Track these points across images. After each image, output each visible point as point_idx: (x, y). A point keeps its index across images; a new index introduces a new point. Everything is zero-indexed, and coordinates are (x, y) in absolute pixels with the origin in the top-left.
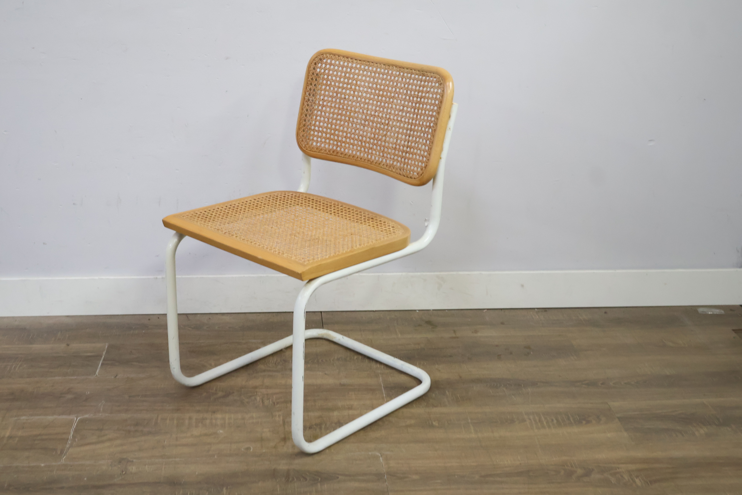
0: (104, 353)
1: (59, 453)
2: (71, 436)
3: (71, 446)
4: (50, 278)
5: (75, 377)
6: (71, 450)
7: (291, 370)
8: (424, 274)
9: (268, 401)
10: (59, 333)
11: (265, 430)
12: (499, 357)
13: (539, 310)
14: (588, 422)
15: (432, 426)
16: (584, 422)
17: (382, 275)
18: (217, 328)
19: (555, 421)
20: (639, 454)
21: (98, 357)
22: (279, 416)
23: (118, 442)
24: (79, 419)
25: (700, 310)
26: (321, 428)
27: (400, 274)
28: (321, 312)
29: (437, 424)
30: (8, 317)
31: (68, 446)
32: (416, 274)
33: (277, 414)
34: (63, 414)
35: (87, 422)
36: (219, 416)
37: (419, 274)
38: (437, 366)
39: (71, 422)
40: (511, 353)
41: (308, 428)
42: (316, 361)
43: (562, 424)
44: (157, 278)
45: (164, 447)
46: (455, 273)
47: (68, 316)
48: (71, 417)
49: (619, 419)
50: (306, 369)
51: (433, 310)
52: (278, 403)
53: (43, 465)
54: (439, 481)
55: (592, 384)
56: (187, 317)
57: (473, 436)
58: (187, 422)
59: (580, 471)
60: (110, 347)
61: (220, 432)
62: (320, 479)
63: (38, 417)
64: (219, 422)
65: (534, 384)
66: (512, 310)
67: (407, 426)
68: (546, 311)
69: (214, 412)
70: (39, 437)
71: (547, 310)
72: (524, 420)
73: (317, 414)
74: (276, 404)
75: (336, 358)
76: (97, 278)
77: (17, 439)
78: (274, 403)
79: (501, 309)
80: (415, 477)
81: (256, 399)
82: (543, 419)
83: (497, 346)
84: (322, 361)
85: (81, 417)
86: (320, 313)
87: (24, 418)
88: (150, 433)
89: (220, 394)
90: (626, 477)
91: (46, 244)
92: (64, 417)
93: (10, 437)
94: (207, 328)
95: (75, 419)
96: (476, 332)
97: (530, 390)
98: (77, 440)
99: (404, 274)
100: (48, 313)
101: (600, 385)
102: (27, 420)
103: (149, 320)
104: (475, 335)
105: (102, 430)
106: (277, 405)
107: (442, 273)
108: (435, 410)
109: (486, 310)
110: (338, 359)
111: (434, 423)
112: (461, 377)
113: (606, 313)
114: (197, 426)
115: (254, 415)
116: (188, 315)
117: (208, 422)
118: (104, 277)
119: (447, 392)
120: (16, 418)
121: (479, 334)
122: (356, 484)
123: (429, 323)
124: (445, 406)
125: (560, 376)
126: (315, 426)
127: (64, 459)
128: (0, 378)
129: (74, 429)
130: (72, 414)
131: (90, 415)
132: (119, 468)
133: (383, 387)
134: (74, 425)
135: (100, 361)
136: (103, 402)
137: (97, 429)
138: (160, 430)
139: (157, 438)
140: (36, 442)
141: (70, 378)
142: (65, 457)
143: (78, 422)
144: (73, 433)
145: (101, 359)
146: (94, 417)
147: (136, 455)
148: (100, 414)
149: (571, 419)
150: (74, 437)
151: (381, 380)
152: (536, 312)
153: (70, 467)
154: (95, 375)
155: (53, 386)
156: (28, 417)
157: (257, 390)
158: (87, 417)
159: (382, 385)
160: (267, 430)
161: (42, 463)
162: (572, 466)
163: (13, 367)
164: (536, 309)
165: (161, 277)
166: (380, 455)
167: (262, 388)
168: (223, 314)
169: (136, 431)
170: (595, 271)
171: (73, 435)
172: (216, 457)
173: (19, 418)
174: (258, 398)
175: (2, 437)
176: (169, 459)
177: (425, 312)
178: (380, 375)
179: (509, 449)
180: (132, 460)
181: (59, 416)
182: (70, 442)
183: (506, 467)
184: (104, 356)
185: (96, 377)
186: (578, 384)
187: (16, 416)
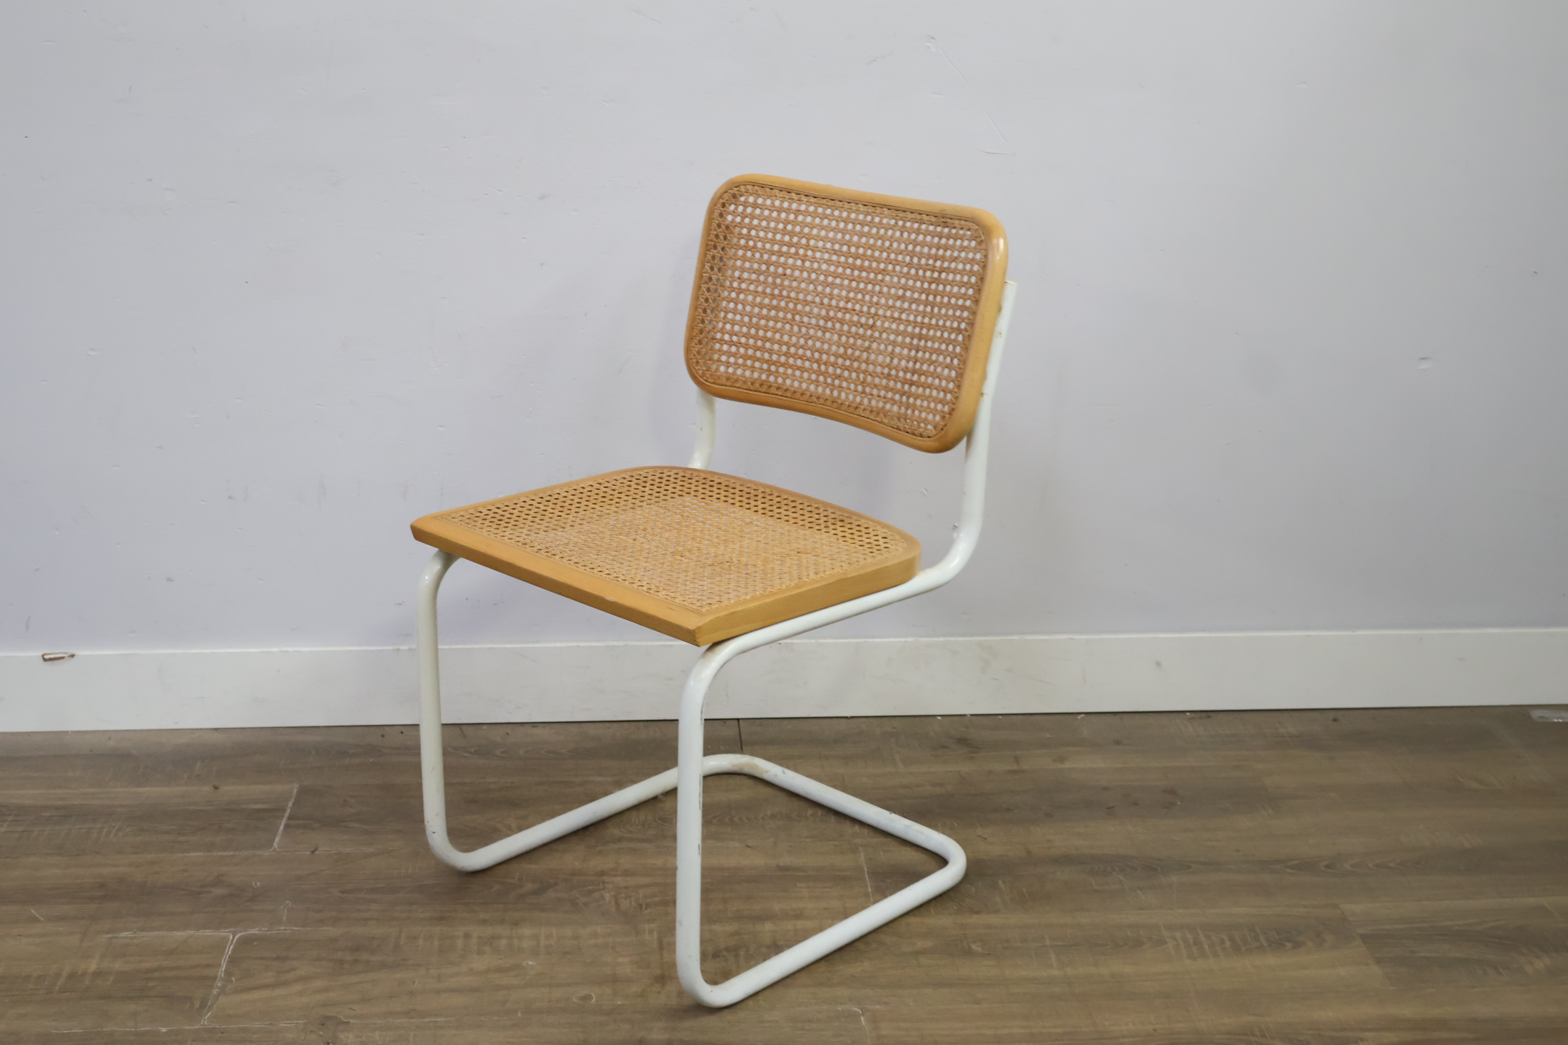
0: (290, 804)
1: (197, 1004)
2: (221, 972)
3: (222, 992)
4: (181, 651)
5: (232, 853)
6: (223, 1000)
7: (674, 837)
8: (952, 639)
9: (628, 901)
10: (199, 764)
11: (621, 960)
12: (1110, 812)
13: (1193, 715)
14: (1297, 945)
15: (969, 953)
16: (1289, 945)
17: (865, 641)
18: (521, 752)
19: (1228, 943)
20: (1406, 1011)
21: (277, 811)
22: (651, 932)
23: (318, 984)
24: (238, 938)
25: (1536, 714)
26: (737, 956)
27: (903, 640)
28: (738, 719)
29: (980, 949)
30: (94, 732)
31: (215, 992)
32: (936, 639)
33: (647, 926)
34: (205, 927)
35: (255, 943)
36: (526, 931)
37: (941, 639)
38: (979, 831)
39: (221, 945)
40: (1136, 804)
41: (711, 957)
42: (727, 820)
43: (1243, 948)
44: (398, 650)
45: (412, 993)
46: (1015, 637)
47: (216, 730)
48: (222, 933)
49: (1364, 937)
50: (705, 837)
51: (972, 715)
52: (648, 906)
53: (164, 1030)
55: (1306, 866)
56: (462, 731)
57: (1056, 972)
58: (460, 943)
60: (303, 791)
61: (527, 963)
63: (156, 933)
64: (526, 944)
65: (1183, 867)
66: (1137, 716)
67: (918, 953)
68: (1209, 717)
69: (516, 924)
70: (156, 974)
71: (1210, 714)
72: (1161, 942)
73: (730, 928)
74: (644, 906)
75: (769, 813)
76: (276, 650)
77: (111, 978)
78: (641, 906)
79: (1113, 713)
81: (603, 898)
82: (1204, 939)
83: (1105, 789)
85: (244, 933)
86: (736, 721)
87: (126, 934)
88: (383, 966)
89: (529, 886)
91: (172, 581)
92: (209, 933)
93: (98, 974)
94: (502, 752)
95: (231, 937)
96: (1061, 759)
97: (1174, 879)
98: (233, 979)
99: (910, 639)
100: (176, 723)
101: (1323, 869)
102: (132, 938)
103: (383, 736)
104: (1060, 766)
105: (284, 959)
106: (646, 909)
107: (989, 638)
108: (974, 919)
109: (1083, 715)
110: (773, 817)
111: (974, 947)
112: (1029, 852)
113: (1335, 720)
114: (480, 952)
115: (599, 929)
116: (464, 728)
117: (504, 942)
118: (290, 649)
119: (1000, 882)
120: (109, 936)
121: (1068, 765)
123: (962, 741)
124: (996, 912)
125: (1238, 851)
126: (725, 953)
127: (208, 1018)
128: (78, 855)
129: (229, 957)
130: (225, 928)
131: (260, 930)
132: (320, 1036)
133: (868, 874)
134: (229, 950)
135: (282, 819)
136: (288, 904)
137: (275, 956)
138: (405, 960)
139: (398, 975)
140: (151, 984)
141: (219, 854)
142: (210, 1013)
143: (236, 943)
144: (227, 965)
145: (283, 816)
146: (269, 933)
147: (354, 1010)
148: (282, 928)
149: (1262, 939)
150: (228, 973)
151: (862, 858)
152: (1189, 719)
153: (220, 1035)
154: (272, 849)
155: (185, 871)
156: (135, 933)
157: (605, 879)
158: (254, 934)
159: (865, 869)
160: (626, 960)
161: (162, 1026)
162: (1263, 1036)
163: (104, 833)
164: (1188, 714)
165: (407, 648)
166: (860, 1012)
167: (615, 876)
168: (535, 725)
169: (356, 961)
170: (1312, 633)
171: (225, 970)
172: (520, 1015)
173: (116, 935)
174: (607, 896)
175: (80, 973)
176: (424, 1018)
177: (955, 718)
178: (860, 849)
179: (1132, 999)
180: (346, 1020)
181: (198, 930)
182: (219, 984)
183: (1124, 1037)
184: (289, 810)
185: (274, 853)
186: (1277, 867)
187: (109, 932)
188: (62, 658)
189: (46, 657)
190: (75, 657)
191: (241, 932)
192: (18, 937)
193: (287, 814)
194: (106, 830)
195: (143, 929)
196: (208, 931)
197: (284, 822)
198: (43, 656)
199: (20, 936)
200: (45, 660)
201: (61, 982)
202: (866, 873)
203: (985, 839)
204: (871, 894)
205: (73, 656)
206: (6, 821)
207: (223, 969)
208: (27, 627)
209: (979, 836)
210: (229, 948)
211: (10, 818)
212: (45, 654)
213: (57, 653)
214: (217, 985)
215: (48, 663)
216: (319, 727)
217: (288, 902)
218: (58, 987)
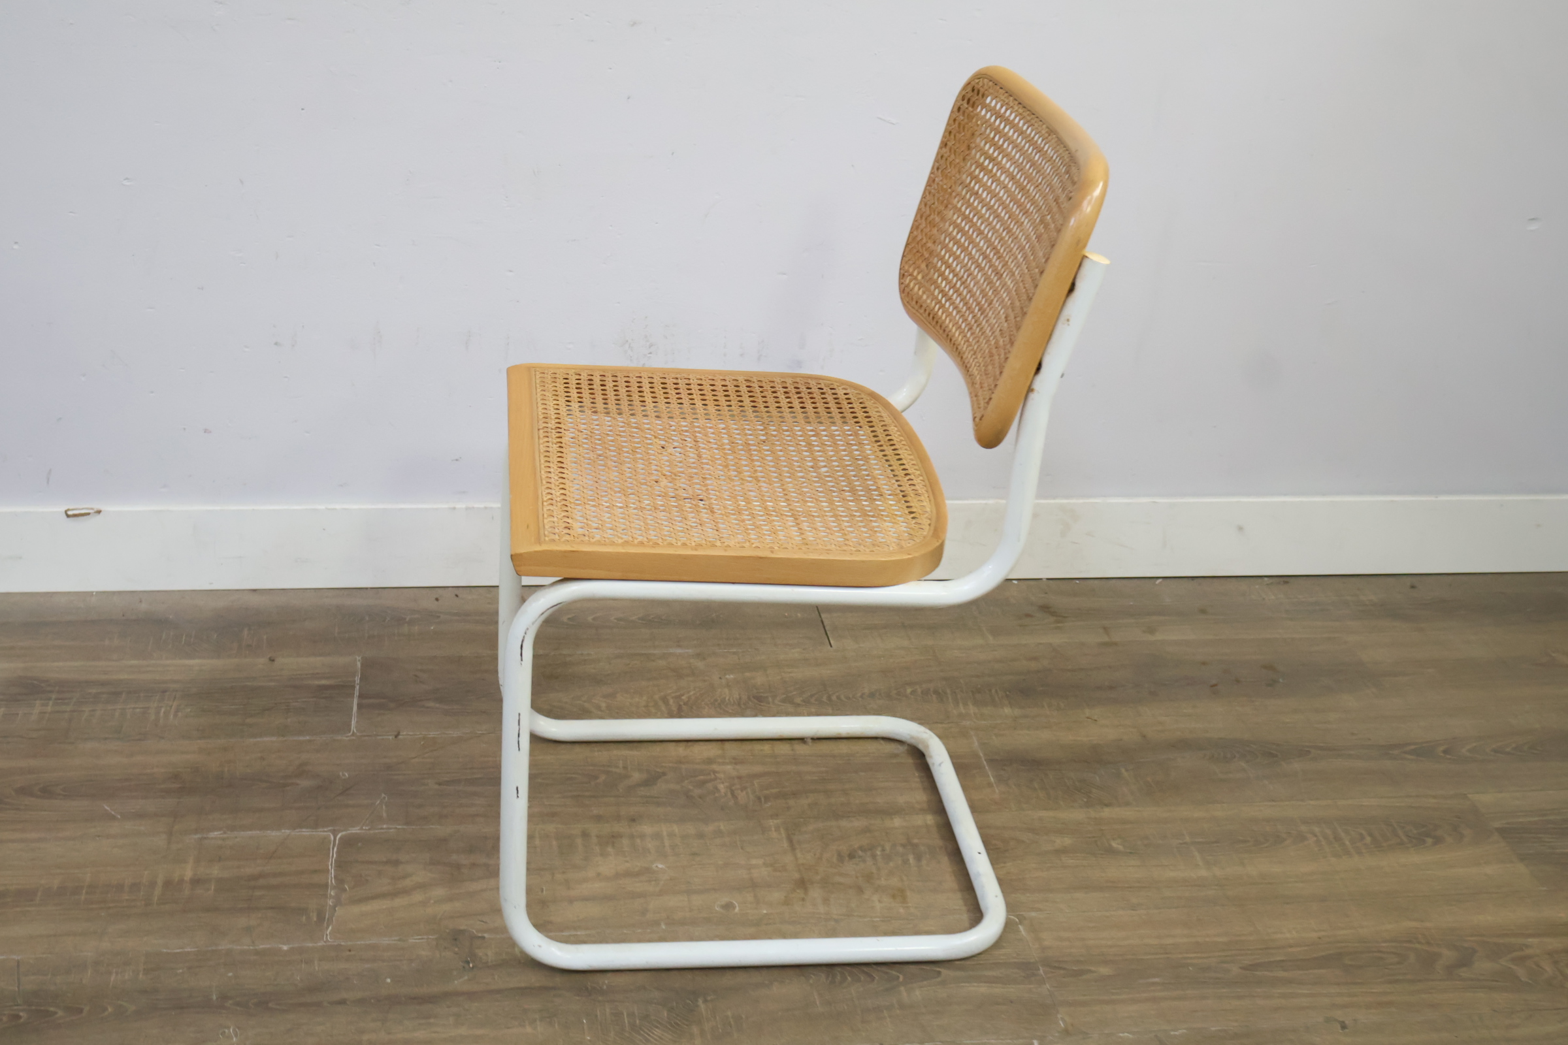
0: (357, 680)
1: (315, 917)
2: (331, 880)
3: (338, 902)
4: (217, 508)
5: (308, 738)
6: (340, 912)
9: (744, 793)
10: (246, 632)
11: (754, 862)
12: (1214, 690)
13: (1271, 580)
14: (1438, 841)
15: (1111, 852)
16: (1429, 841)
18: (590, 619)
19: (1368, 839)
20: (1562, 913)
21: (345, 688)
22: (777, 829)
23: (439, 892)
24: (340, 838)
26: (874, 856)
27: (984, 502)
29: (1121, 848)
30: (120, 593)
31: (330, 902)
33: (772, 823)
34: (299, 825)
35: (360, 844)
36: (647, 829)
38: (1087, 712)
39: (322, 848)
40: (1238, 681)
41: (847, 858)
42: (825, 699)
43: (1384, 844)
44: (454, 508)
46: (1099, 500)
47: (254, 590)
48: (323, 833)
49: (1502, 832)
51: (1048, 579)
52: (767, 798)
53: (285, 948)
54: (1156, 980)
55: (1424, 751)
57: (1203, 873)
58: (579, 841)
59: (1448, 955)
60: (368, 664)
61: (657, 866)
62: (901, 978)
63: (249, 833)
64: (650, 844)
65: (1303, 752)
66: (1215, 580)
68: (1287, 583)
69: (634, 820)
70: (261, 882)
71: (1287, 579)
72: (1301, 837)
73: (859, 823)
74: (763, 799)
75: (866, 691)
76: (322, 507)
77: (212, 886)
78: (759, 798)
79: (1193, 578)
80: (1105, 970)
81: (716, 788)
82: (1343, 835)
83: (1204, 663)
84: (838, 697)
85: (344, 833)
87: (216, 834)
89: (637, 776)
90: (1549, 968)
91: (210, 432)
92: (306, 832)
93: (196, 882)
94: (569, 619)
95: (333, 837)
96: (1151, 630)
97: (1297, 765)
98: (346, 886)
99: (991, 502)
100: (211, 584)
101: (1442, 754)
102: (224, 839)
103: (437, 599)
104: (1152, 638)
105: (396, 863)
107: (1071, 501)
108: (1106, 813)
109: (1160, 580)
110: (872, 695)
111: (1114, 844)
112: (1144, 736)
113: (1413, 587)
114: (603, 854)
115: (723, 826)
117: (625, 841)
118: (338, 506)
119: (1123, 770)
120: (198, 836)
121: (1159, 637)
122: (983, 989)
123: (1046, 609)
124: (1127, 804)
125: (1354, 734)
126: (860, 853)
127: (330, 933)
128: (139, 740)
129: (335, 860)
130: (323, 827)
131: (361, 829)
132: (456, 953)
133: (985, 760)
134: (334, 853)
135: (353, 697)
136: (384, 798)
137: (385, 860)
140: (258, 893)
141: (296, 738)
142: (330, 928)
143: (338, 844)
144: (334, 870)
145: (353, 694)
146: (372, 832)
147: (486, 922)
148: (385, 826)
149: (1400, 833)
150: (340, 881)
151: (976, 743)
152: (1267, 584)
153: (348, 953)
154: (351, 732)
155: (262, 758)
156: (225, 833)
157: (715, 767)
158: (356, 833)
159: (981, 755)
160: (760, 862)
161: (284, 944)
162: (1428, 943)
163: (162, 714)
164: (1266, 579)
165: (464, 506)
166: (1017, 920)
167: (724, 764)
169: (474, 865)
170: (1396, 498)
171: (334, 876)
172: (664, 927)
173: (204, 835)
174: (721, 787)
175: (176, 880)
176: (562, 931)
177: (1032, 583)
178: (972, 733)
179: (1288, 903)
180: (480, 935)
181: (295, 829)
182: (332, 893)
183: (1291, 946)
184: (358, 687)
185: (354, 738)
186: (1396, 752)
187: (196, 831)
188: (89, 514)
189: (70, 513)
190: (101, 514)
191: (342, 831)
192: (98, 838)
193: (357, 693)
194: (163, 710)
195: (232, 828)
196: (304, 830)
197: (355, 701)
198: (66, 512)
199: (99, 836)
200: (68, 516)
201: (158, 891)
202: (983, 760)
203: (1096, 720)
204: (995, 785)
205: (99, 512)
206: (50, 699)
207: (333, 876)
208: (48, 480)
209: (1088, 718)
210: (333, 849)
211: (54, 696)
212: (68, 510)
213: (83, 509)
214: (330, 894)
215: (71, 519)
216: (367, 588)
217: (383, 795)
218: (156, 898)
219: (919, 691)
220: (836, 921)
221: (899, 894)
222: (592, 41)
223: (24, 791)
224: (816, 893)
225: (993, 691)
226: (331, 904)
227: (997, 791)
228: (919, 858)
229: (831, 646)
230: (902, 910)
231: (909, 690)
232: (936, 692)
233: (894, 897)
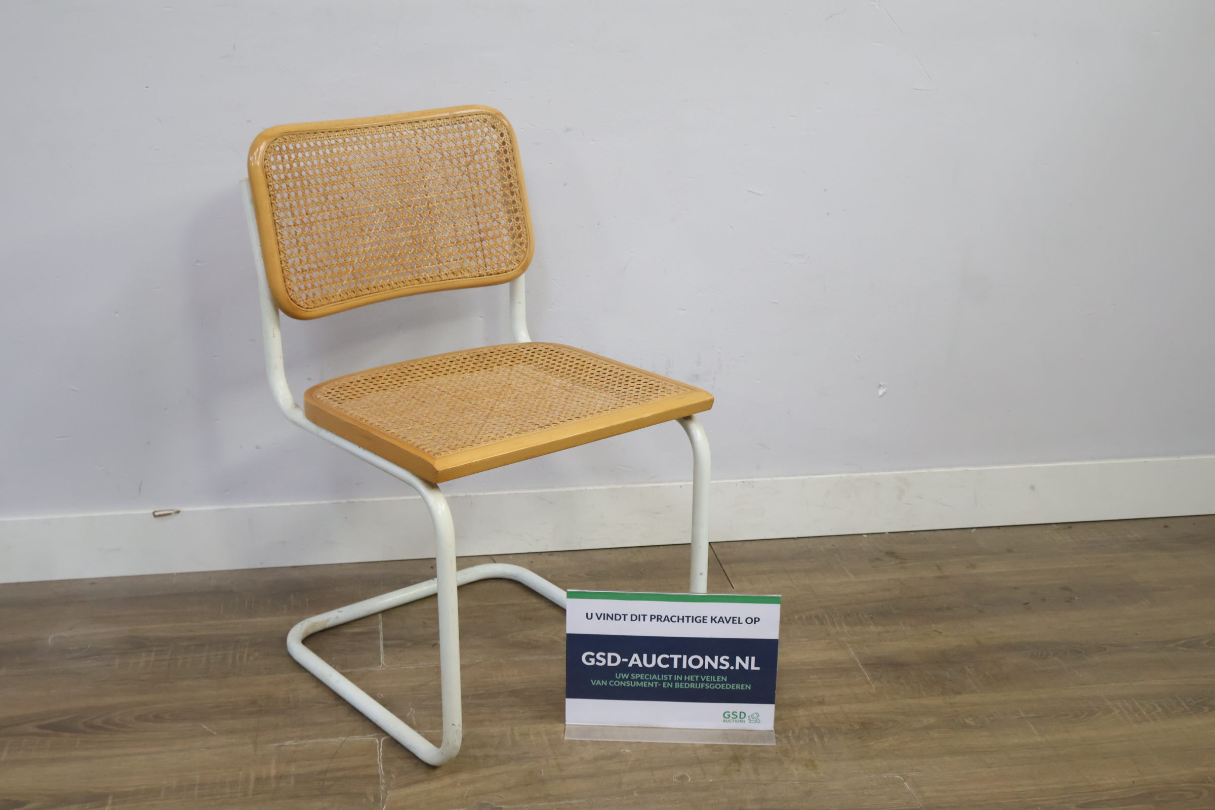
0: (381, 627)
1: (372, 799)
2: (381, 772)
3: (388, 787)
4: (266, 505)
5: (349, 671)
6: (391, 794)
8: (876, 474)
10: (292, 597)
12: (1027, 607)
13: (1058, 526)
15: (965, 726)
16: (1206, 709)
17: (810, 478)
19: (1160, 710)
21: (371, 634)
24: (383, 742)
26: (787, 737)
27: (839, 475)
29: (973, 723)
30: (194, 574)
31: (382, 788)
32: (863, 474)
34: (352, 734)
37: (868, 474)
38: (933, 626)
39: (371, 748)
40: (1044, 600)
43: (1172, 713)
45: (543, 781)
46: (925, 471)
47: (295, 567)
48: (370, 738)
51: (889, 533)
55: (1192, 644)
57: (1039, 739)
60: (387, 616)
61: (625, 751)
63: (314, 741)
65: (1100, 649)
66: (1016, 528)
68: (1071, 527)
70: (329, 775)
72: (1109, 710)
76: (343, 501)
77: (292, 780)
79: (999, 527)
82: (1140, 707)
83: (1016, 588)
87: (290, 742)
88: (510, 759)
91: (260, 448)
93: (280, 777)
95: (379, 741)
96: (973, 566)
97: (1097, 659)
98: (393, 776)
99: (844, 475)
100: (262, 563)
101: (1207, 646)
102: (296, 746)
104: (974, 571)
107: (905, 472)
108: (958, 699)
109: (974, 530)
111: (968, 721)
112: (979, 642)
113: (1166, 527)
116: (493, 557)
118: (356, 500)
119: (967, 668)
120: (276, 744)
121: (979, 570)
123: (891, 554)
124: (973, 692)
125: (1137, 634)
128: (223, 677)
129: (382, 757)
130: (370, 734)
133: (861, 664)
134: (380, 752)
135: (379, 640)
136: (413, 711)
138: (526, 753)
139: (525, 767)
140: (327, 784)
142: (385, 806)
143: (383, 745)
144: (383, 765)
145: (379, 638)
147: (501, 797)
149: (1183, 704)
150: (388, 773)
151: (852, 652)
152: (1056, 530)
154: (381, 665)
156: (296, 741)
159: (858, 661)
163: (237, 658)
164: (1054, 526)
166: (902, 779)
168: (551, 553)
170: (1148, 460)
171: (383, 769)
172: (636, 795)
173: (281, 744)
175: (264, 777)
176: (560, 801)
177: (878, 536)
178: (849, 645)
179: (1106, 758)
180: (498, 806)
181: (348, 737)
182: (383, 781)
183: (1113, 789)
184: (381, 633)
185: (384, 669)
186: (1171, 645)
187: (275, 741)
188: (170, 514)
189: (157, 514)
190: (180, 513)
191: (385, 736)
192: (201, 750)
193: (381, 637)
194: (238, 655)
195: (302, 738)
196: (356, 737)
197: (381, 643)
198: (154, 513)
199: (202, 748)
200: (155, 516)
201: (251, 786)
202: (860, 664)
203: (940, 632)
204: (871, 682)
205: (178, 512)
206: (152, 651)
207: (382, 768)
208: (140, 489)
209: (935, 631)
210: (379, 750)
211: (155, 649)
212: (156, 511)
213: (165, 511)
214: (381, 782)
215: (158, 518)
216: (378, 562)
217: (412, 709)
218: (251, 790)
219: (804, 617)
220: (765, 785)
221: (811, 764)
222: (537, 144)
223: (142, 718)
224: (747, 766)
225: (860, 615)
226: (383, 789)
227: (873, 686)
228: (821, 737)
229: (733, 588)
230: (814, 775)
231: (797, 617)
232: (817, 617)
233: (806, 765)
